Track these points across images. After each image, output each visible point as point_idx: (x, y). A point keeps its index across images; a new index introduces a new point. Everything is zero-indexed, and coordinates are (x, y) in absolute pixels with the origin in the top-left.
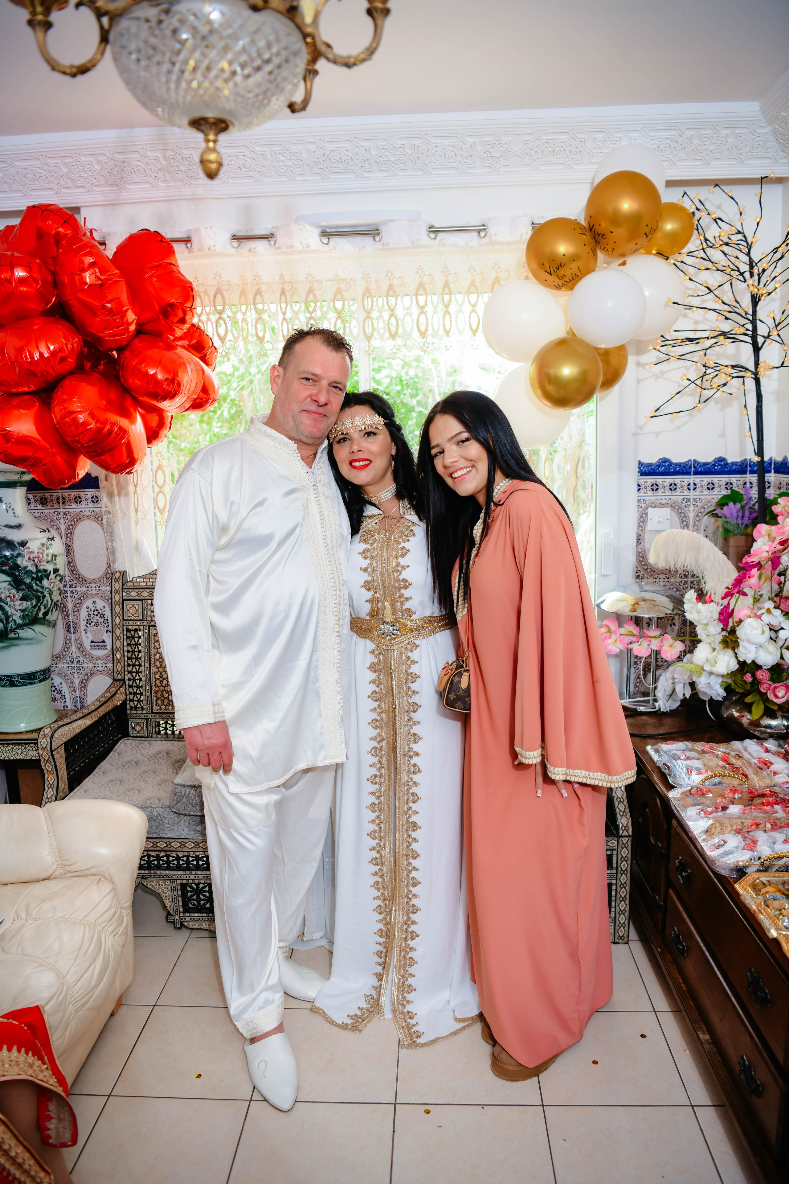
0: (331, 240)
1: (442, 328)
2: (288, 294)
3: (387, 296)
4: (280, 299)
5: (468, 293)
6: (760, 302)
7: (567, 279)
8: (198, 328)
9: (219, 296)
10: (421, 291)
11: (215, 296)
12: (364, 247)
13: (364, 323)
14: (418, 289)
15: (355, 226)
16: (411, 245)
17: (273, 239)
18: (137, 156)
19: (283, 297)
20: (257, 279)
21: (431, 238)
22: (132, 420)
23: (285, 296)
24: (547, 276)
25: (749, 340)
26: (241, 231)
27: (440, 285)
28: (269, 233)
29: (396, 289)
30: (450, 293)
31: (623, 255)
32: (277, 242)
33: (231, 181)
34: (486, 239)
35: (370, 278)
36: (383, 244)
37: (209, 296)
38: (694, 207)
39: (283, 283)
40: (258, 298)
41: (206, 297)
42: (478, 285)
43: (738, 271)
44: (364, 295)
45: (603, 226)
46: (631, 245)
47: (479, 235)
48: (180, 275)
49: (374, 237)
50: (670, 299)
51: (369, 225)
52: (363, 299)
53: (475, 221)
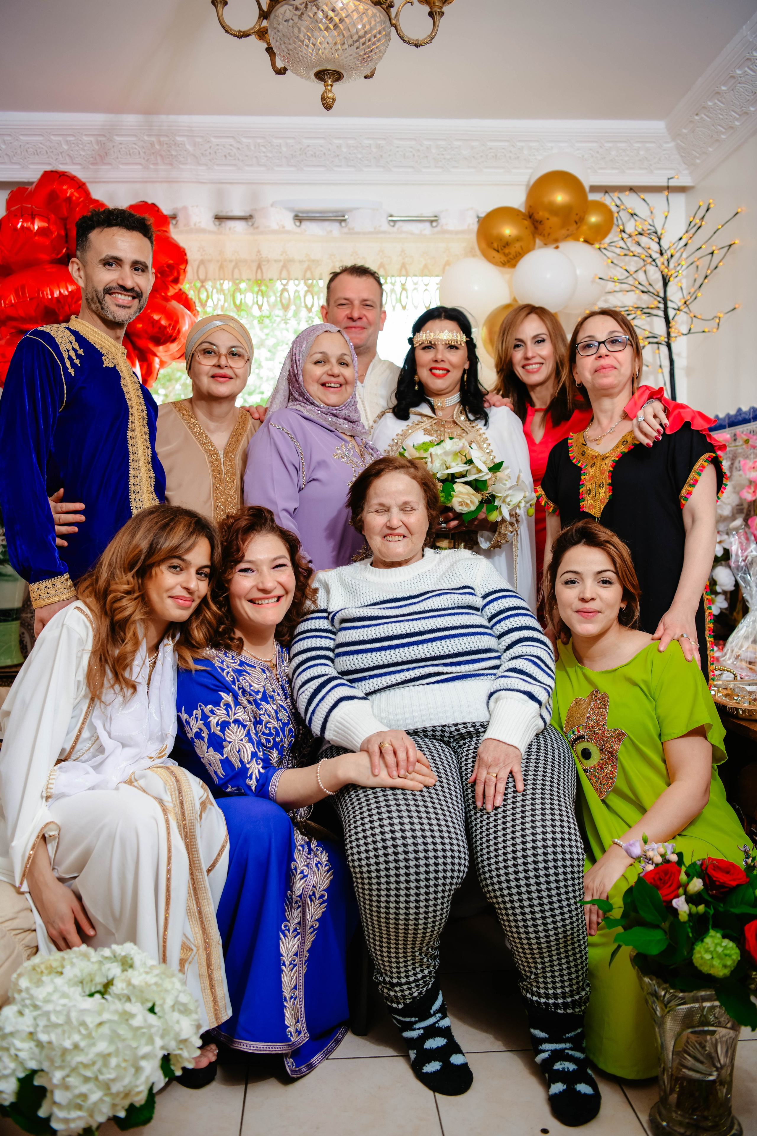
0: (302, 223)
1: (399, 303)
2: (264, 268)
5: (422, 275)
6: (670, 284)
7: (511, 256)
8: (184, 293)
9: (202, 267)
11: (198, 267)
12: (331, 231)
15: (322, 212)
16: (373, 230)
17: (252, 220)
18: (134, 139)
19: (259, 271)
20: (236, 254)
21: (390, 226)
23: (261, 269)
24: (495, 254)
25: (661, 313)
26: (222, 211)
27: (398, 266)
28: (247, 214)
30: (407, 275)
31: (556, 241)
32: (256, 223)
33: (216, 167)
34: (438, 229)
35: (336, 258)
36: (349, 229)
37: (192, 267)
38: (613, 204)
39: (260, 259)
40: (236, 271)
41: (190, 267)
42: (431, 269)
43: (651, 257)
45: (541, 214)
46: (564, 232)
47: (431, 225)
48: (174, 242)
49: (340, 223)
50: (596, 275)
51: (336, 212)
53: (428, 212)
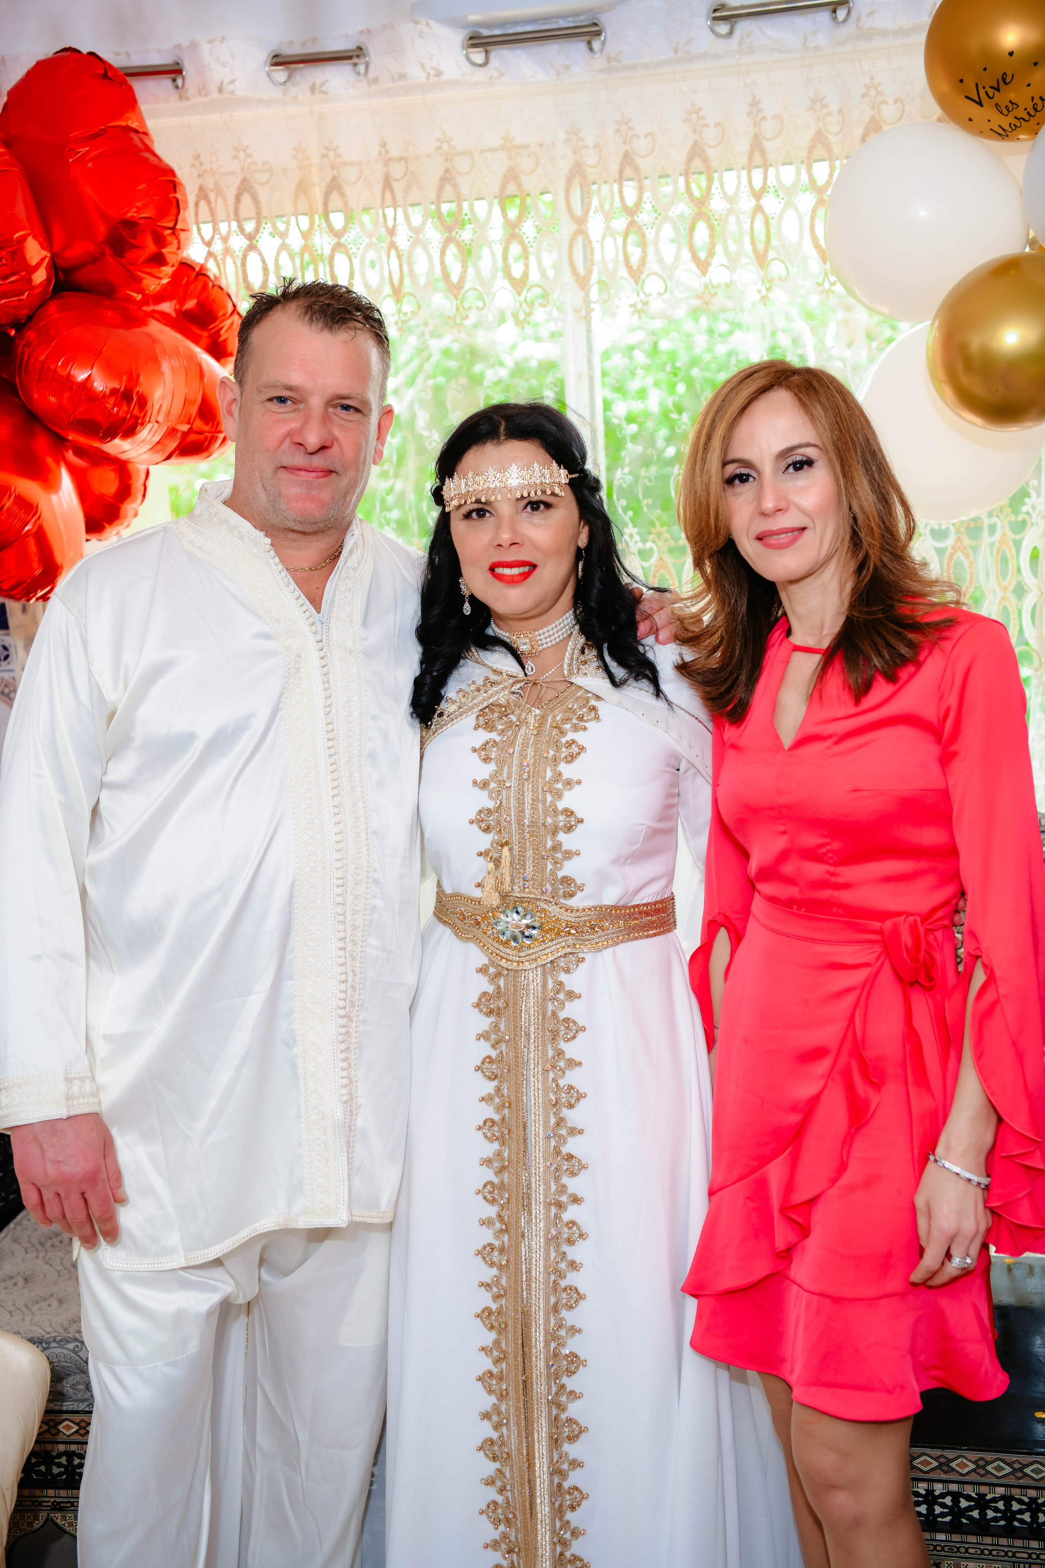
0: (492, 55)
1: (748, 248)
2: (398, 187)
3: (621, 179)
4: (383, 199)
5: (809, 161)
7: (1020, 113)
8: (202, 273)
9: (246, 199)
10: (697, 164)
11: (238, 199)
12: (567, 68)
13: (571, 246)
14: (690, 159)
15: (545, 19)
16: (671, 54)
17: (361, 61)
19: (388, 195)
20: (331, 154)
21: (718, 35)
22: (48, 481)
23: (392, 191)
26: (291, 43)
27: (743, 145)
28: (353, 46)
29: (639, 161)
30: (766, 166)
32: (372, 67)
34: (849, 29)
35: (583, 139)
36: (609, 59)
37: (224, 199)
39: (387, 162)
40: (335, 200)
41: (220, 200)
42: (832, 139)
44: (569, 182)
47: (835, 18)
48: (147, 155)
49: (589, 43)
51: (576, 14)
52: (568, 190)
